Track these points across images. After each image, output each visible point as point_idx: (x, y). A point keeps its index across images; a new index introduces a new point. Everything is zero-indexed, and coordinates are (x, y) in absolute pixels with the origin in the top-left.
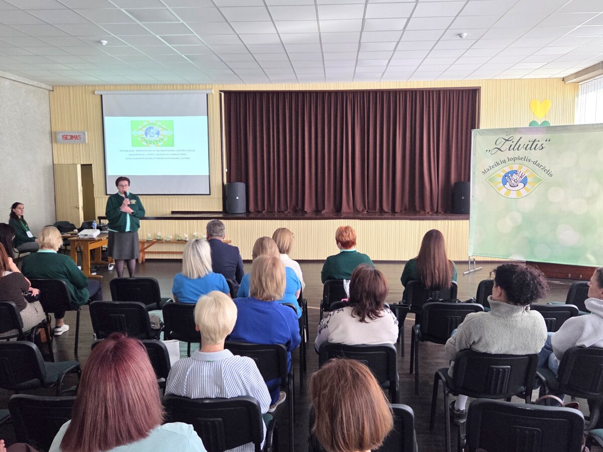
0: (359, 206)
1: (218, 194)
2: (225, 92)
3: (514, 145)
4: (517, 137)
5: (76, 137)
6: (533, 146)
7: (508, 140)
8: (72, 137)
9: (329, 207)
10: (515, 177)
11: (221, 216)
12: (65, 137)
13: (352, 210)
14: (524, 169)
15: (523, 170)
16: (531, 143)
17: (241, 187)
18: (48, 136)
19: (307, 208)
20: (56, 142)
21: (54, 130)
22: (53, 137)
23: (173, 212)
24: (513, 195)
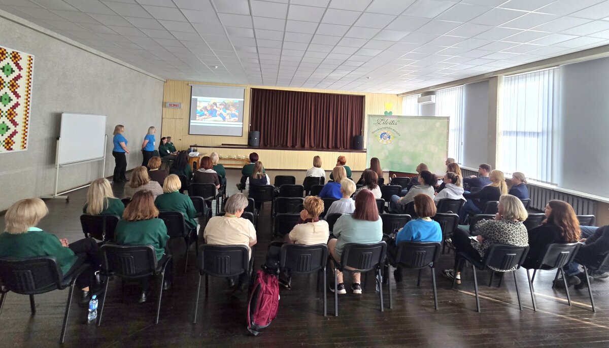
0: (313, 145)
1: (246, 136)
2: (252, 88)
3: (385, 122)
4: (386, 119)
5: (176, 105)
6: (392, 123)
7: (382, 120)
8: (174, 105)
9: (298, 144)
10: (385, 135)
11: (246, 147)
12: (170, 105)
13: (309, 146)
14: (389, 133)
17: (257, 133)
18: (162, 104)
19: (288, 145)
20: (165, 107)
21: (164, 101)
22: (164, 105)
23: (223, 144)
24: (385, 143)
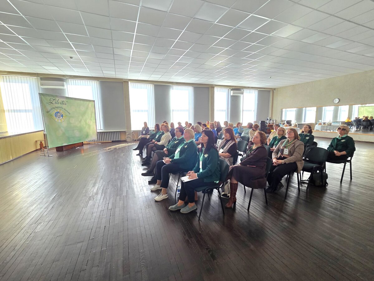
3: (57, 102)
6: (62, 103)
7: (54, 100)
10: (59, 114)
15: (61, 112)
16: (62, 102)
24: (60, 121)
